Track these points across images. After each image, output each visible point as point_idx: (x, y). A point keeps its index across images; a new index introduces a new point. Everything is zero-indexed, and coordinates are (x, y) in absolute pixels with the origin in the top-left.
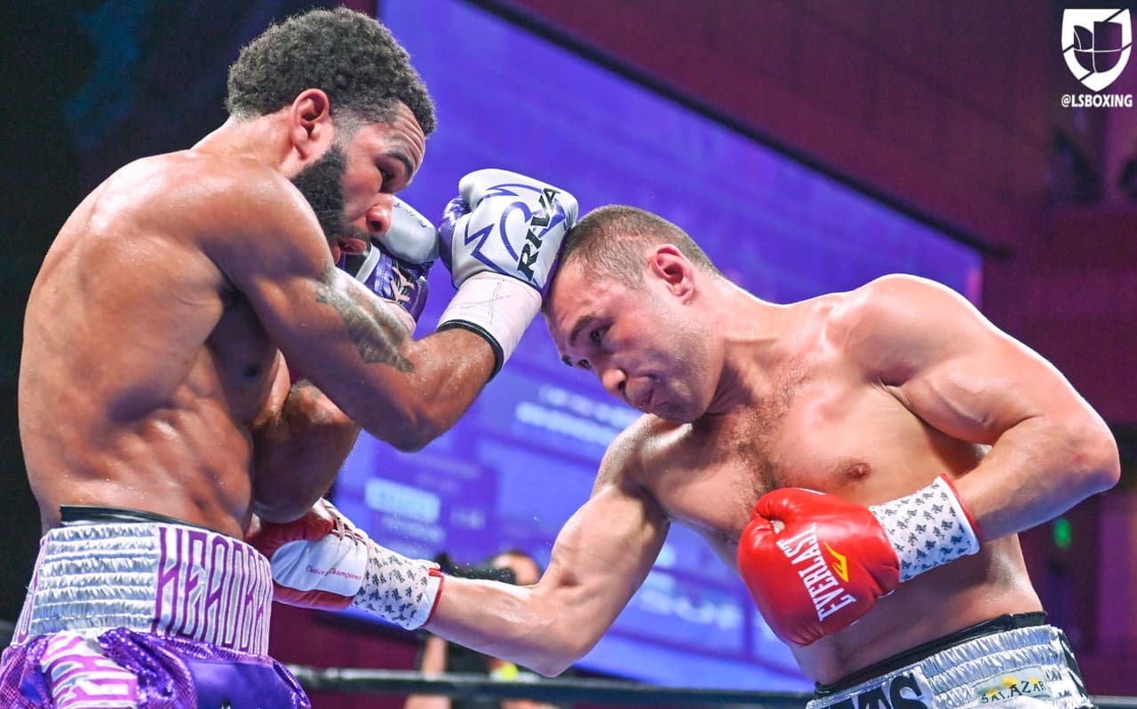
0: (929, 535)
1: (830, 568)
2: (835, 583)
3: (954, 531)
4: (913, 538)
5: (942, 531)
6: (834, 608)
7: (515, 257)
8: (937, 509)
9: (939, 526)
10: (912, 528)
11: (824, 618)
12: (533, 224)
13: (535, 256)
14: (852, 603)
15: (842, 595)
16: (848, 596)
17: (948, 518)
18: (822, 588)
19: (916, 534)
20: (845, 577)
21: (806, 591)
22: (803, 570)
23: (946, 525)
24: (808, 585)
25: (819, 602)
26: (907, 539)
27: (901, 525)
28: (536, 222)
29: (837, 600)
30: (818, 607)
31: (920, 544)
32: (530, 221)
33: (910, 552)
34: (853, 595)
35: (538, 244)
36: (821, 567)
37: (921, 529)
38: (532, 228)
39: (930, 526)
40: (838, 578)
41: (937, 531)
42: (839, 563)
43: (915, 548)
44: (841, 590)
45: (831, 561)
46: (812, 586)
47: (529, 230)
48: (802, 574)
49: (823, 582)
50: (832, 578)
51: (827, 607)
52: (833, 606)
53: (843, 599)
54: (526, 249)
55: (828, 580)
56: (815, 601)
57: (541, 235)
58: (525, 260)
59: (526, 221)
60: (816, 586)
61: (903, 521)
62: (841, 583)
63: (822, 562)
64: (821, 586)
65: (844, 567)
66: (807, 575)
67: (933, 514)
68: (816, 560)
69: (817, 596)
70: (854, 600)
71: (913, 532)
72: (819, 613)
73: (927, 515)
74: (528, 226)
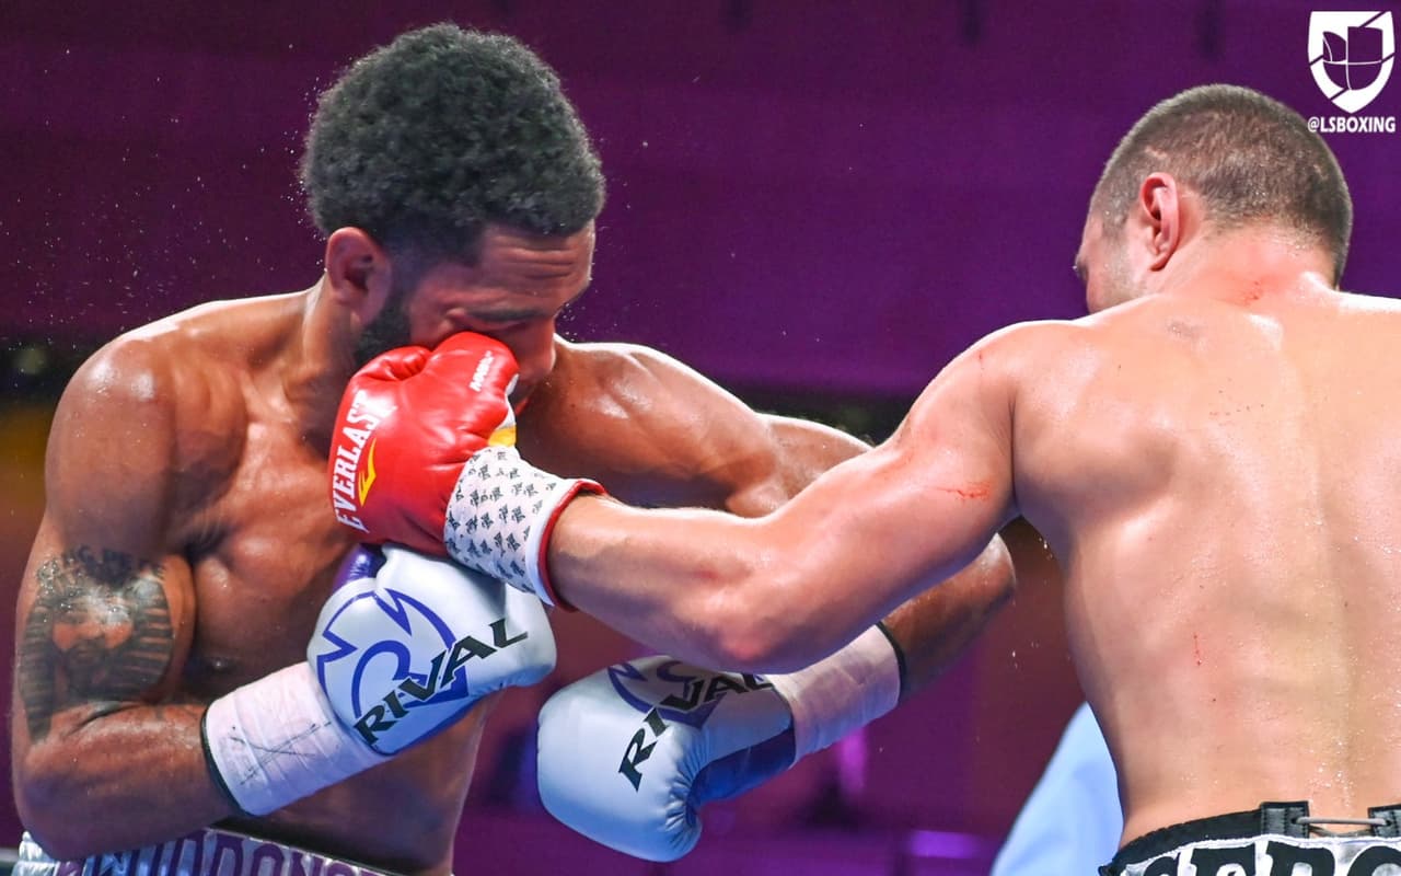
1: (357, 472)
4: (472, 524)
5: (504, 544)
7: (357, 711)
8: (518, 516)
10: (479, 512)
12: (401, 687)
13: (388, 725)
19: (480, 521)
20: (363, 497)
23: (511, 541)
26: (468, 520)
27: (475, 498)
28: (406, 687)
31: (477, 538)
32: (402, 681)
33: (462, 536)
34: (362, 523)
35: (399, 712)
38: (398, 691)
39: (497, 526)
42: (367, 476)
43: (470, 536)
47: (393, 692)
54: (378, 711)
57: (407, 705)
58: (370, 722)
59: (395, 679)
61: (480, 495)
65: (367, 485)
74: (395, 686)
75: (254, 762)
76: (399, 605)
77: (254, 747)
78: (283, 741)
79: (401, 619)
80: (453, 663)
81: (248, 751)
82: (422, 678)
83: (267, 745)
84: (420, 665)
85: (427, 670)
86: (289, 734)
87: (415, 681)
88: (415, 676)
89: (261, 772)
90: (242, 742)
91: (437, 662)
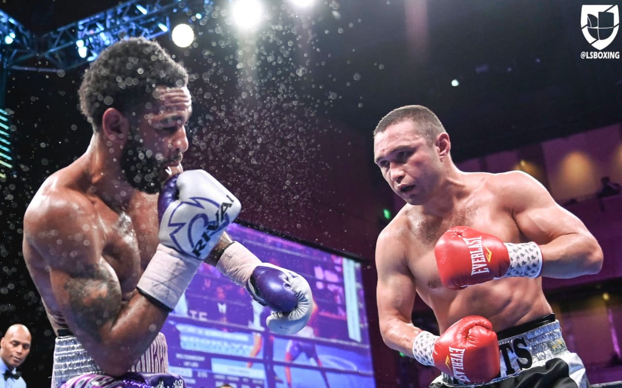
0: (525, 259)
1: (484, 254)
2: (484, 261)
3: (534, 261)
4: (518, 257)
5: (531, 259)
6: (480, 272)
7: (192, 245)
9: (530, 256)
11: (474, 275)
13: (204, 246)
14: (487, 272)
15: (485, 267)
16: (487, 269)
17: (535, 255)
18: (478, 261)
20: (489, 260)
21: (471, 260)
22: (472, 251)
23: (533, 257)
24: (472, 257)
25: (475, 267)
26: (516, 257)
27: (514, 251)
29: (482, 269)
30: (473, 268)
31: (520, 261)
32: (206, 227)
33: (515, 263)
34: (489, 269)
35: (208, 240)
36: (481, 252)
37: (522, 255)
39: (526, 255)
40: (486, 259)
41: (528, 258)
42: (489, 254)
43: (518, 262)
44: (485, 265)
45: (485, 252)
46: (474, 259)
47: (205, 232)
48: (471, 252)
49: (480, 259)
50: (484, 259)
51: (477, 270)
52: (479, 270)
53: (485, 269)
54: (200, 242)
55: (482, 259)
56: (473, 265)
58: (198, 248)
59: (205, 226)
60: (476, 259)
62: (487, 262)
63: (482, 251)
64: (478, 260)
65: (490, 256)
66: (473, 254)
67: (529, 251)
68: (479, 249)
69: (475, 264)
70: (489, 272)
71: (519, 255)
72: (473, 271)
73: (526, 251)
74: (205, 230)
75: (166, 288)
76: (196, 201)
77: (162, 283)
78: (171, 275)
79: (199, 205)
80: (223, 212)
81: (162, 286)
82: (214, 222)
83: (166, 280)
84: (212, 218)
85: (214, 219)
86: (171, 271)
87: (212, 224)
88: (211, 222)
89: (170, 290)
90: (158, 285)
91: (217, 215)
